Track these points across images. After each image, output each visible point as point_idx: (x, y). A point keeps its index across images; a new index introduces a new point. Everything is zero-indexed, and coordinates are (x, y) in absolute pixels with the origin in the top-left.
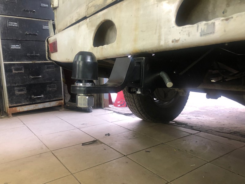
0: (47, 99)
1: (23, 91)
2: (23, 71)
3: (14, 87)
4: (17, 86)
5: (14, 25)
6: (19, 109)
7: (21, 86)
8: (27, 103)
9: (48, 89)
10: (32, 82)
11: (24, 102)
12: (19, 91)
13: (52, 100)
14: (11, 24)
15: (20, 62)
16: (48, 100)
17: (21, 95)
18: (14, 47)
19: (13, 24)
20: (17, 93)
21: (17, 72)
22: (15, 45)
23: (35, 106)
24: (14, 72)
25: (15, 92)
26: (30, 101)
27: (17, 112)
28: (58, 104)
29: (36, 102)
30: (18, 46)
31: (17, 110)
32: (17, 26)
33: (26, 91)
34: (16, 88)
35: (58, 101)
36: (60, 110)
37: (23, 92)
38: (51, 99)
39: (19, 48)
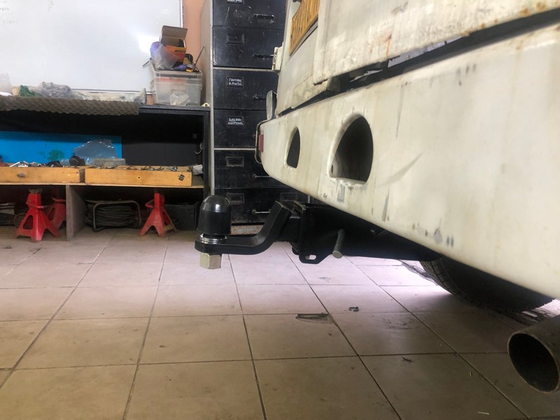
1: (240, 199)
2: (242, 165)
3: (225, 191)
4: (230, 191)
5: (236, 84)
7: (236, 190)
8: (244, 222)
10: (256, 185)
12: (234, 198)
14: (231, 82)
15: (239, 149)
17: (235, 206)
18: (233, 121)
19: (235, 82)
21: (233, 166)
22: (235, 118)
24: (228, 165)
26: (249, 219)
29: (259, 222)
30: (239, 120)
32: (240, 84)
33: (244, 200)
34: (228, 194)
37: (239, 202)
39: (241, 123)
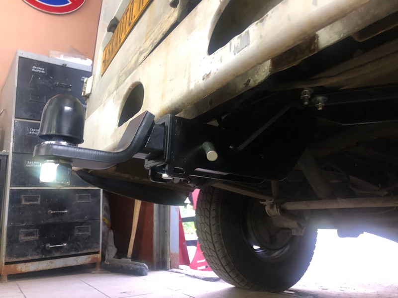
0: (72, 251)
1: (34, 235)
2: (39, 202)
3: (19, 228)
4: (24, 227)
6: (21, 268)
7: (30, 227)
8: (37, 257)
9: (77, 233)
10: (51, 221)
11: (31, 255)
12: (27, 235)
13: (81, 252)
14: (32, 132)
15: (36, 188)
16: (73, 253)
17: (28, 242)
18: (31, 164)
19: (35, 132)
20: (22, 238)
21: (29, 203)
22: (34, 161)
23: (50, 262)
24: (24, 203)
25: (20, 236)
26: (43, 254)
27: (16, 273)
28: (90, 260)
29: (52, 256)
30: (38, 163)
31: (17, 269)
33: (38, 236)
34: (21, 230)
35: (91, 255)
36: (93, 272)
37: (33, 237)
38: (78, 251)
